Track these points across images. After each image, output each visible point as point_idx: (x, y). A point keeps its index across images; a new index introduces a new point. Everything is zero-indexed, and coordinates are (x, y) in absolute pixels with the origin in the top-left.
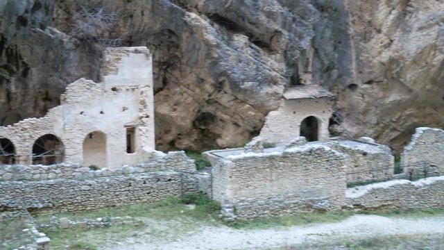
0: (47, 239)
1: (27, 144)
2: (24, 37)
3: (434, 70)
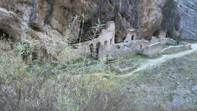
1: (95, 44)
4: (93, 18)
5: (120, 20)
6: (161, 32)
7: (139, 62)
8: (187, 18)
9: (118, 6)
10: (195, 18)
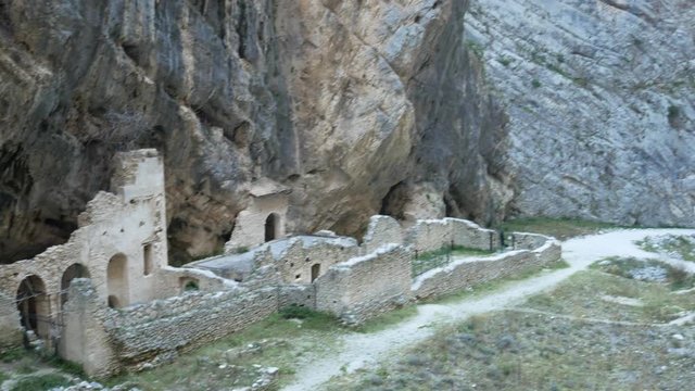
1: (56, 278)
2: (41, 145)
3: (371, 156)
4: (33, 136)
5: (195, 140)
6: (417, 188)
7: (293, 353)
8: (538, 117)
9: (177, 72)
10: (573, 114)
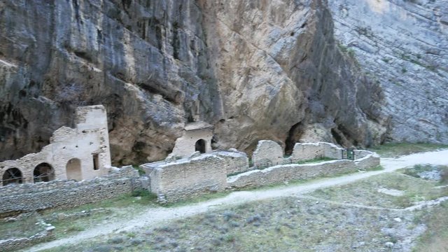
0: (53, 227)
1: (29, 170)
2: (24, 103)
3: (265, 108)
4: (16, 99)
6: (310, 126)
9: (120, 65)
10: (426, 85)
